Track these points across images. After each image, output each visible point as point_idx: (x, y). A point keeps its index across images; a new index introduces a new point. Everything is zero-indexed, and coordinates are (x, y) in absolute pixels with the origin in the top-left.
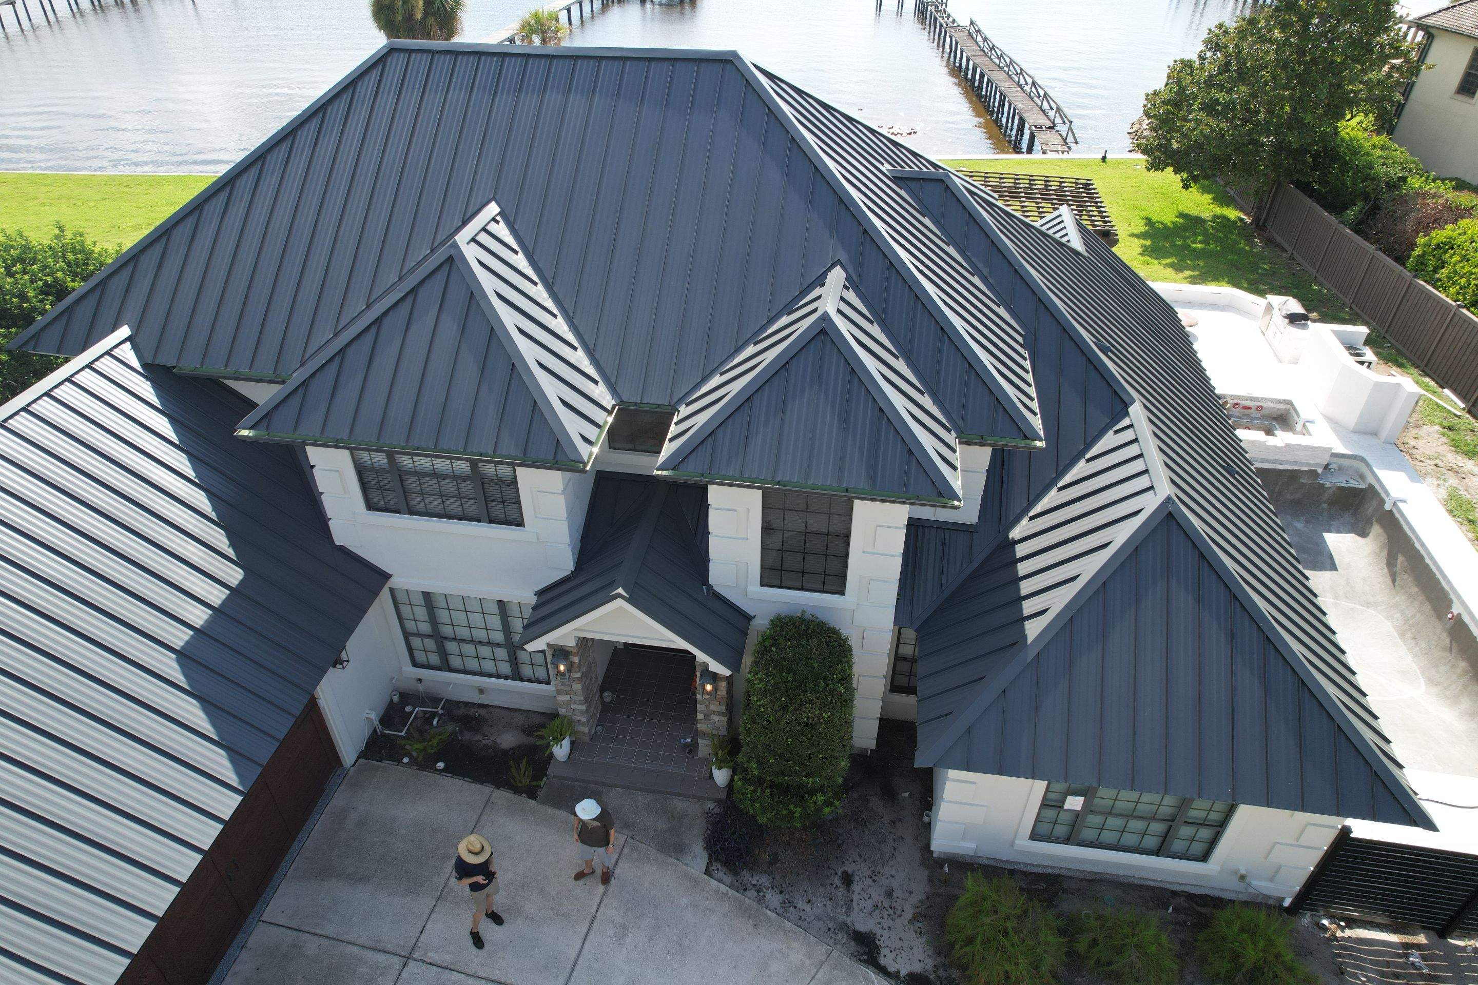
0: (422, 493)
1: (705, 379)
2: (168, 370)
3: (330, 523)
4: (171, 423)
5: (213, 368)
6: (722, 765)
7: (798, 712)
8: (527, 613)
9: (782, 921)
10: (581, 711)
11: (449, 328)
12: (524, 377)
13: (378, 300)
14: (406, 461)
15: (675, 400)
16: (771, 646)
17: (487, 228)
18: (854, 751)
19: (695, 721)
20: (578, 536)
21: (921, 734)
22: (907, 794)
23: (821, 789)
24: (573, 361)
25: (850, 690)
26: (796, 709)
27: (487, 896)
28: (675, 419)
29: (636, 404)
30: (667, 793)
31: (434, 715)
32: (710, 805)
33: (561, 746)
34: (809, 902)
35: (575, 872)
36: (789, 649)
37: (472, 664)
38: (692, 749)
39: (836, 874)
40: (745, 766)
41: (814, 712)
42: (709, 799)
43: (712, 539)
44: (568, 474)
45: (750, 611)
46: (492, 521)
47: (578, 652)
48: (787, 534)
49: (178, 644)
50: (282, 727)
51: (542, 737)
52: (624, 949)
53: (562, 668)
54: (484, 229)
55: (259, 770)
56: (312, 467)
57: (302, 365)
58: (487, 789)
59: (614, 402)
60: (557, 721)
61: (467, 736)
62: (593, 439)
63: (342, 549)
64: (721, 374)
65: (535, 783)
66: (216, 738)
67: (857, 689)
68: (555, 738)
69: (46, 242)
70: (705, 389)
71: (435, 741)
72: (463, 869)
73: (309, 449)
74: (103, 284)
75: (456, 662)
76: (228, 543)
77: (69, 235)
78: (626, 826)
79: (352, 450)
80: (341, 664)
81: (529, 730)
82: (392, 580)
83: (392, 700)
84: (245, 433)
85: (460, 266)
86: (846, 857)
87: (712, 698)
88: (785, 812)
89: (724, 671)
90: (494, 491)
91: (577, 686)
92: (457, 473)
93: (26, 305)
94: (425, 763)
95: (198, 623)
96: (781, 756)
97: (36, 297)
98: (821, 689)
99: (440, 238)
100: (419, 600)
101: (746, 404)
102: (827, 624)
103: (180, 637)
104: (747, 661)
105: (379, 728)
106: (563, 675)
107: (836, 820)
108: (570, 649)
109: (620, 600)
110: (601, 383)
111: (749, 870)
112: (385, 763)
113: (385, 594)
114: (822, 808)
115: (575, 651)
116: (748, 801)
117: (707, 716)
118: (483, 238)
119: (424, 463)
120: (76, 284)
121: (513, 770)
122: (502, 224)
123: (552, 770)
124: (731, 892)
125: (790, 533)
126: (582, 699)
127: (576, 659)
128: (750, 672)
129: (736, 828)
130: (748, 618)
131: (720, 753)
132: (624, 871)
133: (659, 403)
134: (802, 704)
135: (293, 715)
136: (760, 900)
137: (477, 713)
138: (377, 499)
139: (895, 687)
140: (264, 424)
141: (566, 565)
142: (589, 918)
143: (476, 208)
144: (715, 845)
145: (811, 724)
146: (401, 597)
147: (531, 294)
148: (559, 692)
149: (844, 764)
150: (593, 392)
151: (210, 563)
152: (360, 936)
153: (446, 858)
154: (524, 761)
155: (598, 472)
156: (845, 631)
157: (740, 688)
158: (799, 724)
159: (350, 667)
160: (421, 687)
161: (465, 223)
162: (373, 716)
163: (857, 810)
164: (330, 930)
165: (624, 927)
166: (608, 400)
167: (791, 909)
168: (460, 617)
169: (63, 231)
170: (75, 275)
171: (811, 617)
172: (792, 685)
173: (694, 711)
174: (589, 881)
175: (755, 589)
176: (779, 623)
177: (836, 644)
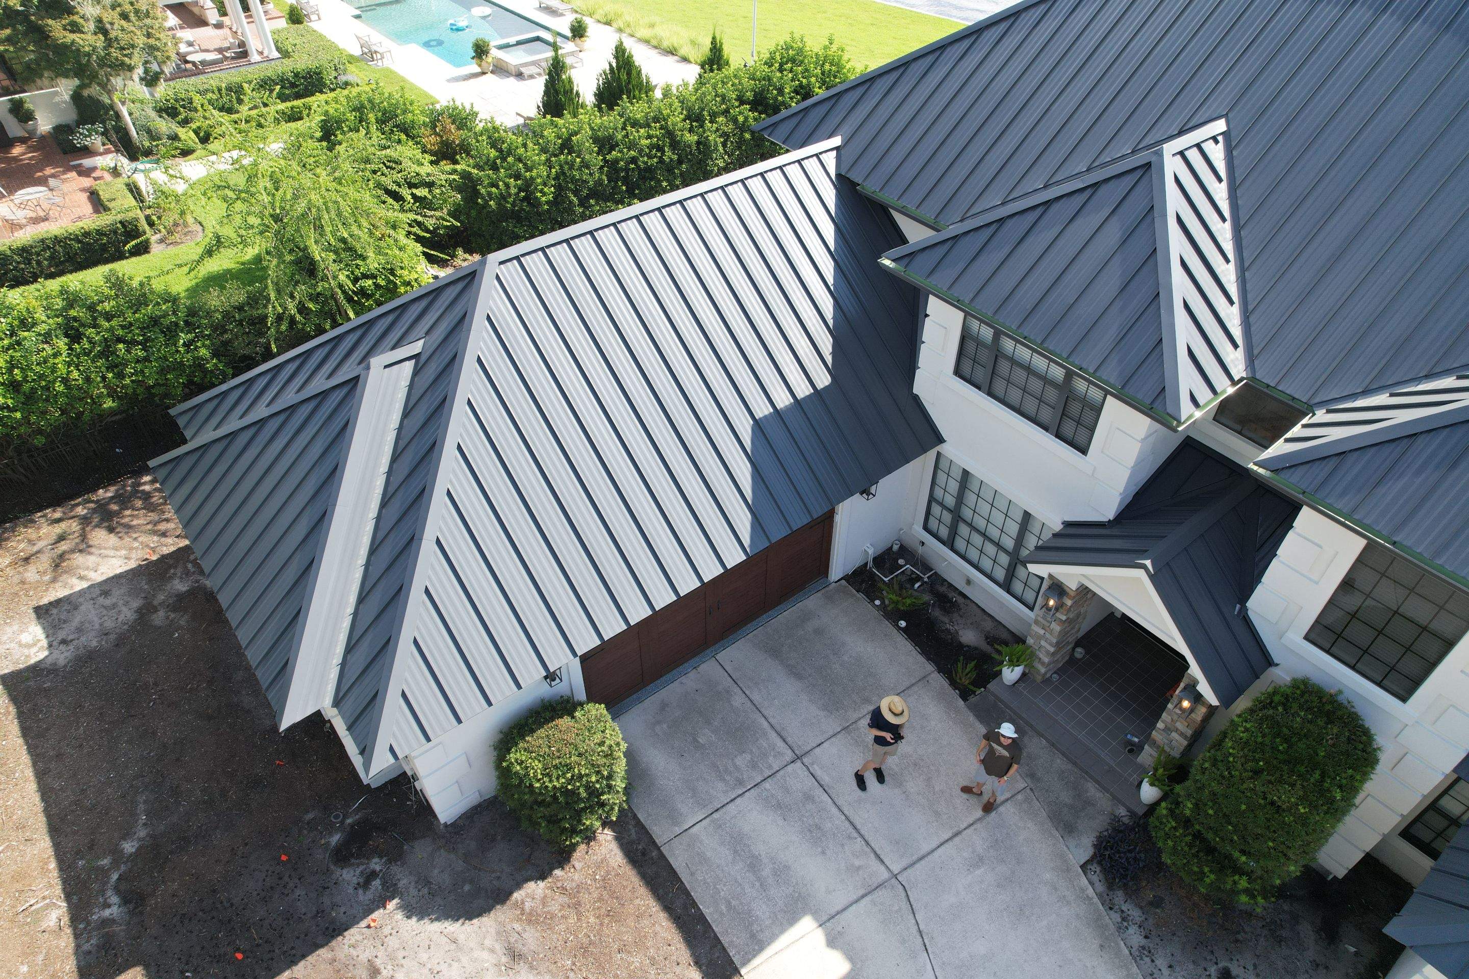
0: (1008, 381)
1: (1367, 392)
2: (854, 185)
3: (917, 371)
4: (835, 231)
5: (888, 197)
6: (1156, 783)
7: (1270, 786)
8: (1047, 536)
9: (1131, 963)
10: (1047, 652)
11: (1113, 234)
12: (1162, 311)
13: (1058, 183)
14: (1008, 345)
15: (1317, 400)
16: (1280, 703)
17: (1203, 145)
18: (1313, 865)
19: (1153, 726)
20: (1134, 490)
21: (1412, 903)
22: (1353, 949)
23: (1249, 874)
24: (1222, 315)
25: (1348, 804)
26: (1270, 782)
27: (885, 753)
28: (1305, 421)
29: (1268, 386)
30: (1087, 773)
31: (919, 578)
32: (1122, 812)
33: (1012, 671)
34: (1170, 967)
35: (965, 784)
36: (1298, 719)
37: (973, 554)
38: (1134, 750)
39: (1216, 963)
40: (1180, 800)
41: (1289, 798)
42: (1124, 805)
43: (1274, 562)
44: (1157, 426)
45: (1276, 657)
46: (1058, 436)
47: (1074, 597)
48: (1369, 602)
49: (759, 415)
50: (799, 520)
51: (1000, 653)
52: (970, 876)
53: (1051, 603)
54: (1198, 146)
55: (767, 544)
56: (927, 316)
57: (961, 221)
58: (929, 667)
59: (1244, 374)
60: (1021, 647)
61: (937, 613)
62: (1201, 402)
63: (916, 398)
64: (1392, 395)
65: (971, 687)
66: (750, 502)
67: (1357, 807)
68: (1010, 661)
69: (815, 50)
70: (1359, 403)
71: (908, 601)
72: (877, 720)
73: (932, 299)
74: (839, 95)
75: (960, 544)
76: (831, 350)
77: (834, 47)
78: (1032, 776)
79: (967, 314)
80: (868, 495)
81: (992, 640)
82: (943, 445)
83: (891, 547)
84: (887, 262)
85: (1154, 176)
86: (1238, 957)
87: (1183, 716)
88: (1196, 869)
89: (1212, 699)
90: (1075, 409)
91: (1056, 628)
92: (1049, 376)
93: (780, 98)
94: (892, 615)
95: (780, 405)
96: (1225, 815)
97: (789, 94)
98: (1312, 780)
99: (1149, 140)
100: (957, 474)
101: (1406, 441)
102: (1362, 720)
103: (762, 410)
104: (1243, 704)
105: (870, 564)
106: (1049, 609)
107: (1249, 915)
108: (1068, 590)
109: (1143, 571)
110: (1241, 349)
111: (1126, 894)
112: (860, 596)
113: (931, 455)
114: (1238, 893)
115: (1072, 594)
116: (1161, 834)
117: (1167, 730)
118: (1194, 156)
119: (1023, 353)
120: (821, 91)
121: (960, 665)
122: (1221, 145)
123: (992, 686)
124: (1096, 900)
125: (1374, 603)
126: (1055, 641)
127: (1069, 603)
128: (1239, 716)
129: (1135, 848)
130: (1269, 662)
131: (1161, 771)
132: (1007, 812)
133: (1296, 396)
134: (1280, 781)
135: (811, 516)
136: (1121, 929)
137: (956, 598)
138: (966, 369)
139: (1408, 833)
140: (906, 260)
141: (1107, 511)
142: (955, 830)
143: (1201, 121)
144: (1106, 848)
145: (1279, 806)
146: (944, 465)
147: (1213, 229)
148: (1036, 622)
149: (1293, 869)
150: (1228, 354)
151: (811, 362)
152: (774, 717)
153: (867, 701)
154: (973, 664)
155: (1188, 438)
156: (1380, 740)
157: (1219, 724)
158: (1265, 798)
159: (873, 500)
160: (920, 550)
161: (1181, 133)
162: (871, 551)
163: (1278, 921)
164: (756, 697)
165: (981, 859)
166: (1239, 369)
167: (1148, 960)
168: (984, 508)
169: (831, 44)
170: (824, 83)
171: (1345, 702)
172: (1281, 757)
173: (1159, 716)
174: (973, 800)
175: (1295, 637)
176: (1302, 687)
177: (1361, 746)
